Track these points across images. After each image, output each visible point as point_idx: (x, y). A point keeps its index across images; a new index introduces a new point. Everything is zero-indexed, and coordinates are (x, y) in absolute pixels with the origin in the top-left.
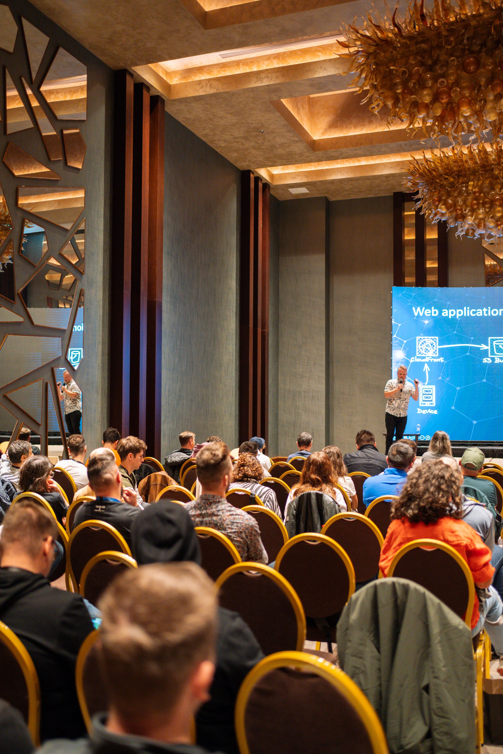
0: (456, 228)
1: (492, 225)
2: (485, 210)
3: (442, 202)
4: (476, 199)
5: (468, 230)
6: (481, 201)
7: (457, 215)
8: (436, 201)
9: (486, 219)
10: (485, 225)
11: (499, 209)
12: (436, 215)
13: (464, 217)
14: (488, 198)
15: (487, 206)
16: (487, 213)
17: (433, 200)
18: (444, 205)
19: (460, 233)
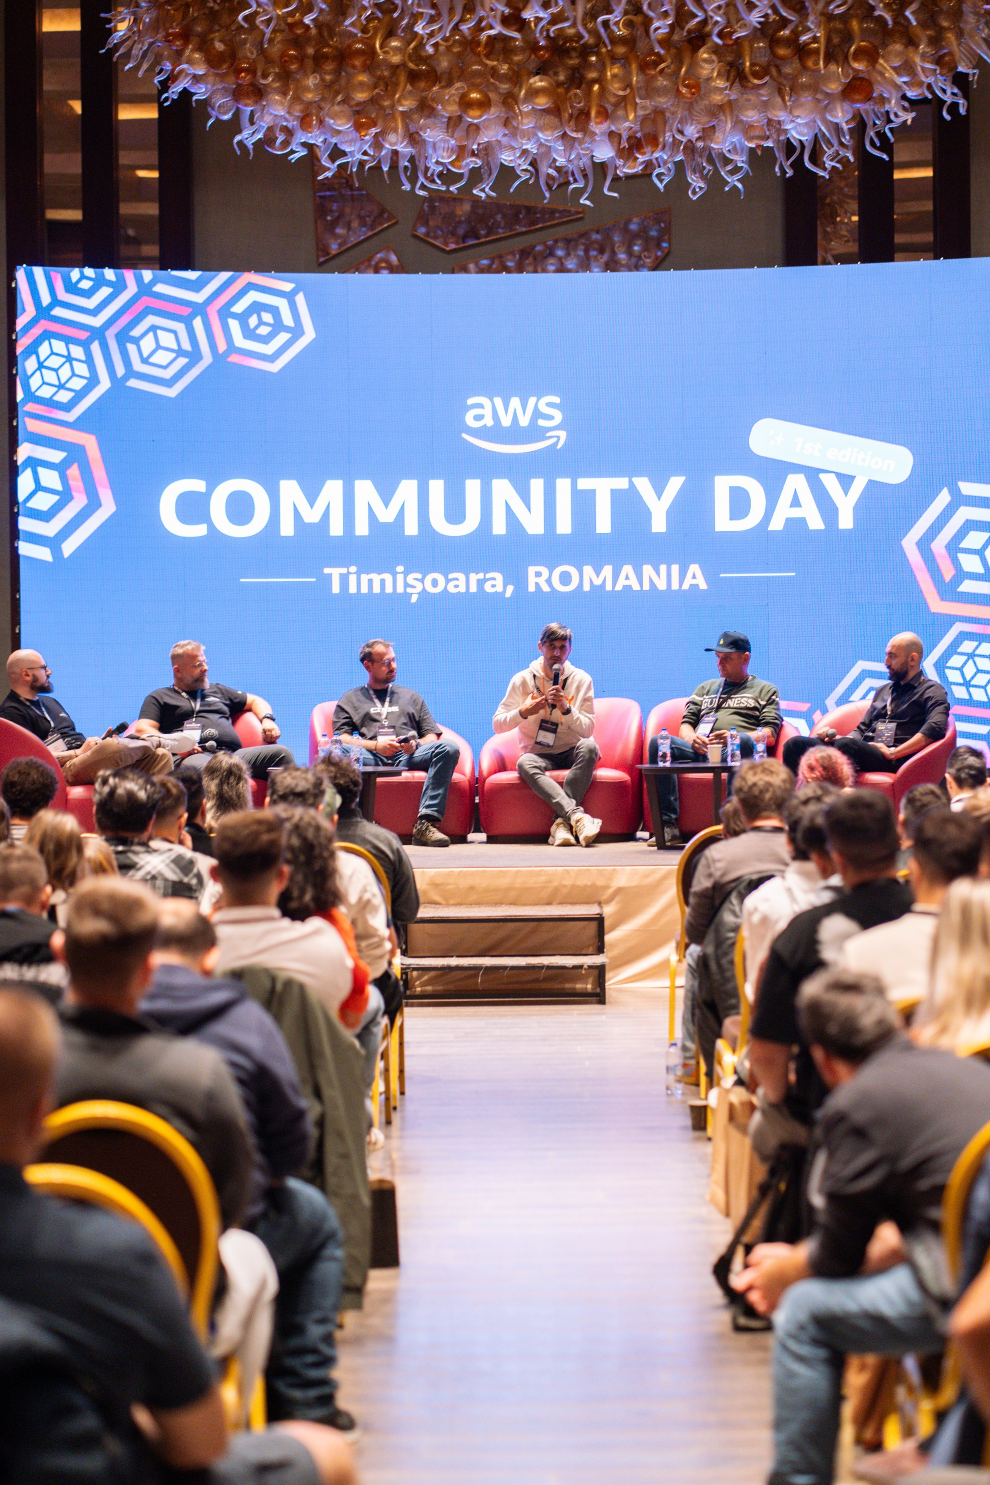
0: (235, 125)
1: (344, 125)
2: (323, 80)
3: (195, 40)
4: (297, 42)
5: (270, 129)
6: (310, 51)
7: (239, 85)
8: (176, 36)
9: (327, 106)
10: (321, 122)
11: (363, 78)
12: (172, 78)
13: (259, 93)
14: (329, 46)
15: (329, 67)
16: (328, 87)
17: (168, 35)
18: (199, 49)
19: (249, 136)
